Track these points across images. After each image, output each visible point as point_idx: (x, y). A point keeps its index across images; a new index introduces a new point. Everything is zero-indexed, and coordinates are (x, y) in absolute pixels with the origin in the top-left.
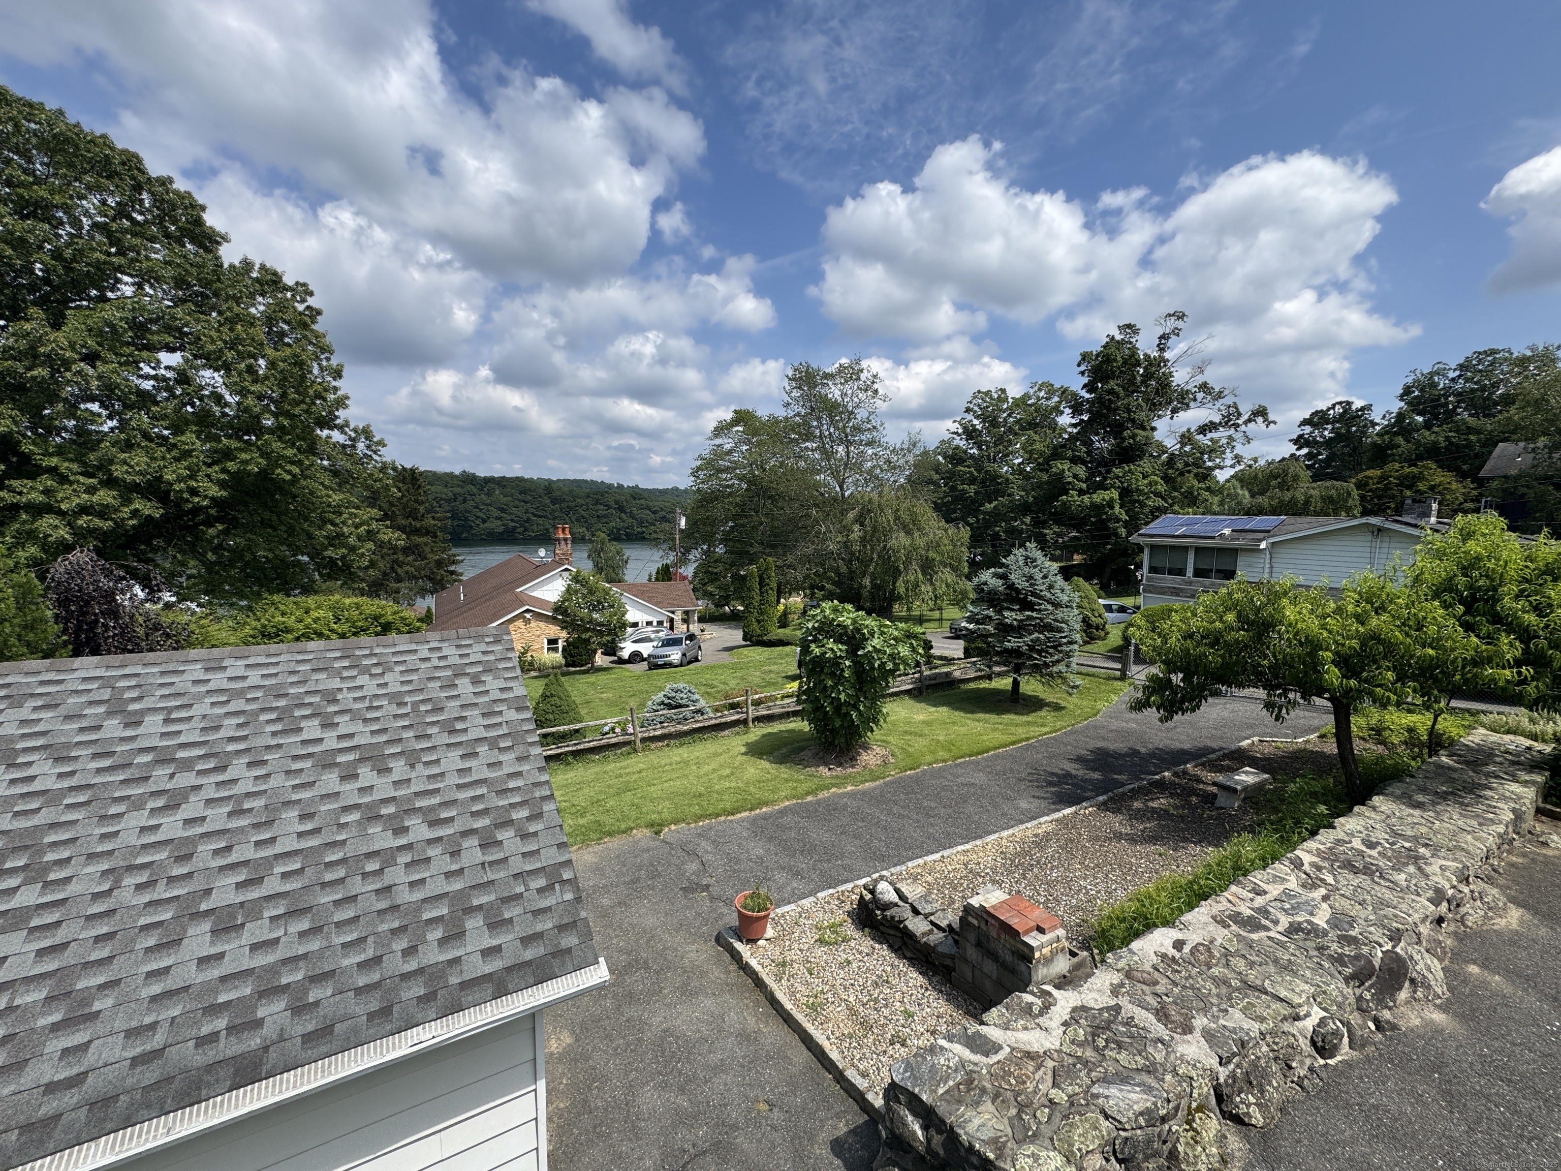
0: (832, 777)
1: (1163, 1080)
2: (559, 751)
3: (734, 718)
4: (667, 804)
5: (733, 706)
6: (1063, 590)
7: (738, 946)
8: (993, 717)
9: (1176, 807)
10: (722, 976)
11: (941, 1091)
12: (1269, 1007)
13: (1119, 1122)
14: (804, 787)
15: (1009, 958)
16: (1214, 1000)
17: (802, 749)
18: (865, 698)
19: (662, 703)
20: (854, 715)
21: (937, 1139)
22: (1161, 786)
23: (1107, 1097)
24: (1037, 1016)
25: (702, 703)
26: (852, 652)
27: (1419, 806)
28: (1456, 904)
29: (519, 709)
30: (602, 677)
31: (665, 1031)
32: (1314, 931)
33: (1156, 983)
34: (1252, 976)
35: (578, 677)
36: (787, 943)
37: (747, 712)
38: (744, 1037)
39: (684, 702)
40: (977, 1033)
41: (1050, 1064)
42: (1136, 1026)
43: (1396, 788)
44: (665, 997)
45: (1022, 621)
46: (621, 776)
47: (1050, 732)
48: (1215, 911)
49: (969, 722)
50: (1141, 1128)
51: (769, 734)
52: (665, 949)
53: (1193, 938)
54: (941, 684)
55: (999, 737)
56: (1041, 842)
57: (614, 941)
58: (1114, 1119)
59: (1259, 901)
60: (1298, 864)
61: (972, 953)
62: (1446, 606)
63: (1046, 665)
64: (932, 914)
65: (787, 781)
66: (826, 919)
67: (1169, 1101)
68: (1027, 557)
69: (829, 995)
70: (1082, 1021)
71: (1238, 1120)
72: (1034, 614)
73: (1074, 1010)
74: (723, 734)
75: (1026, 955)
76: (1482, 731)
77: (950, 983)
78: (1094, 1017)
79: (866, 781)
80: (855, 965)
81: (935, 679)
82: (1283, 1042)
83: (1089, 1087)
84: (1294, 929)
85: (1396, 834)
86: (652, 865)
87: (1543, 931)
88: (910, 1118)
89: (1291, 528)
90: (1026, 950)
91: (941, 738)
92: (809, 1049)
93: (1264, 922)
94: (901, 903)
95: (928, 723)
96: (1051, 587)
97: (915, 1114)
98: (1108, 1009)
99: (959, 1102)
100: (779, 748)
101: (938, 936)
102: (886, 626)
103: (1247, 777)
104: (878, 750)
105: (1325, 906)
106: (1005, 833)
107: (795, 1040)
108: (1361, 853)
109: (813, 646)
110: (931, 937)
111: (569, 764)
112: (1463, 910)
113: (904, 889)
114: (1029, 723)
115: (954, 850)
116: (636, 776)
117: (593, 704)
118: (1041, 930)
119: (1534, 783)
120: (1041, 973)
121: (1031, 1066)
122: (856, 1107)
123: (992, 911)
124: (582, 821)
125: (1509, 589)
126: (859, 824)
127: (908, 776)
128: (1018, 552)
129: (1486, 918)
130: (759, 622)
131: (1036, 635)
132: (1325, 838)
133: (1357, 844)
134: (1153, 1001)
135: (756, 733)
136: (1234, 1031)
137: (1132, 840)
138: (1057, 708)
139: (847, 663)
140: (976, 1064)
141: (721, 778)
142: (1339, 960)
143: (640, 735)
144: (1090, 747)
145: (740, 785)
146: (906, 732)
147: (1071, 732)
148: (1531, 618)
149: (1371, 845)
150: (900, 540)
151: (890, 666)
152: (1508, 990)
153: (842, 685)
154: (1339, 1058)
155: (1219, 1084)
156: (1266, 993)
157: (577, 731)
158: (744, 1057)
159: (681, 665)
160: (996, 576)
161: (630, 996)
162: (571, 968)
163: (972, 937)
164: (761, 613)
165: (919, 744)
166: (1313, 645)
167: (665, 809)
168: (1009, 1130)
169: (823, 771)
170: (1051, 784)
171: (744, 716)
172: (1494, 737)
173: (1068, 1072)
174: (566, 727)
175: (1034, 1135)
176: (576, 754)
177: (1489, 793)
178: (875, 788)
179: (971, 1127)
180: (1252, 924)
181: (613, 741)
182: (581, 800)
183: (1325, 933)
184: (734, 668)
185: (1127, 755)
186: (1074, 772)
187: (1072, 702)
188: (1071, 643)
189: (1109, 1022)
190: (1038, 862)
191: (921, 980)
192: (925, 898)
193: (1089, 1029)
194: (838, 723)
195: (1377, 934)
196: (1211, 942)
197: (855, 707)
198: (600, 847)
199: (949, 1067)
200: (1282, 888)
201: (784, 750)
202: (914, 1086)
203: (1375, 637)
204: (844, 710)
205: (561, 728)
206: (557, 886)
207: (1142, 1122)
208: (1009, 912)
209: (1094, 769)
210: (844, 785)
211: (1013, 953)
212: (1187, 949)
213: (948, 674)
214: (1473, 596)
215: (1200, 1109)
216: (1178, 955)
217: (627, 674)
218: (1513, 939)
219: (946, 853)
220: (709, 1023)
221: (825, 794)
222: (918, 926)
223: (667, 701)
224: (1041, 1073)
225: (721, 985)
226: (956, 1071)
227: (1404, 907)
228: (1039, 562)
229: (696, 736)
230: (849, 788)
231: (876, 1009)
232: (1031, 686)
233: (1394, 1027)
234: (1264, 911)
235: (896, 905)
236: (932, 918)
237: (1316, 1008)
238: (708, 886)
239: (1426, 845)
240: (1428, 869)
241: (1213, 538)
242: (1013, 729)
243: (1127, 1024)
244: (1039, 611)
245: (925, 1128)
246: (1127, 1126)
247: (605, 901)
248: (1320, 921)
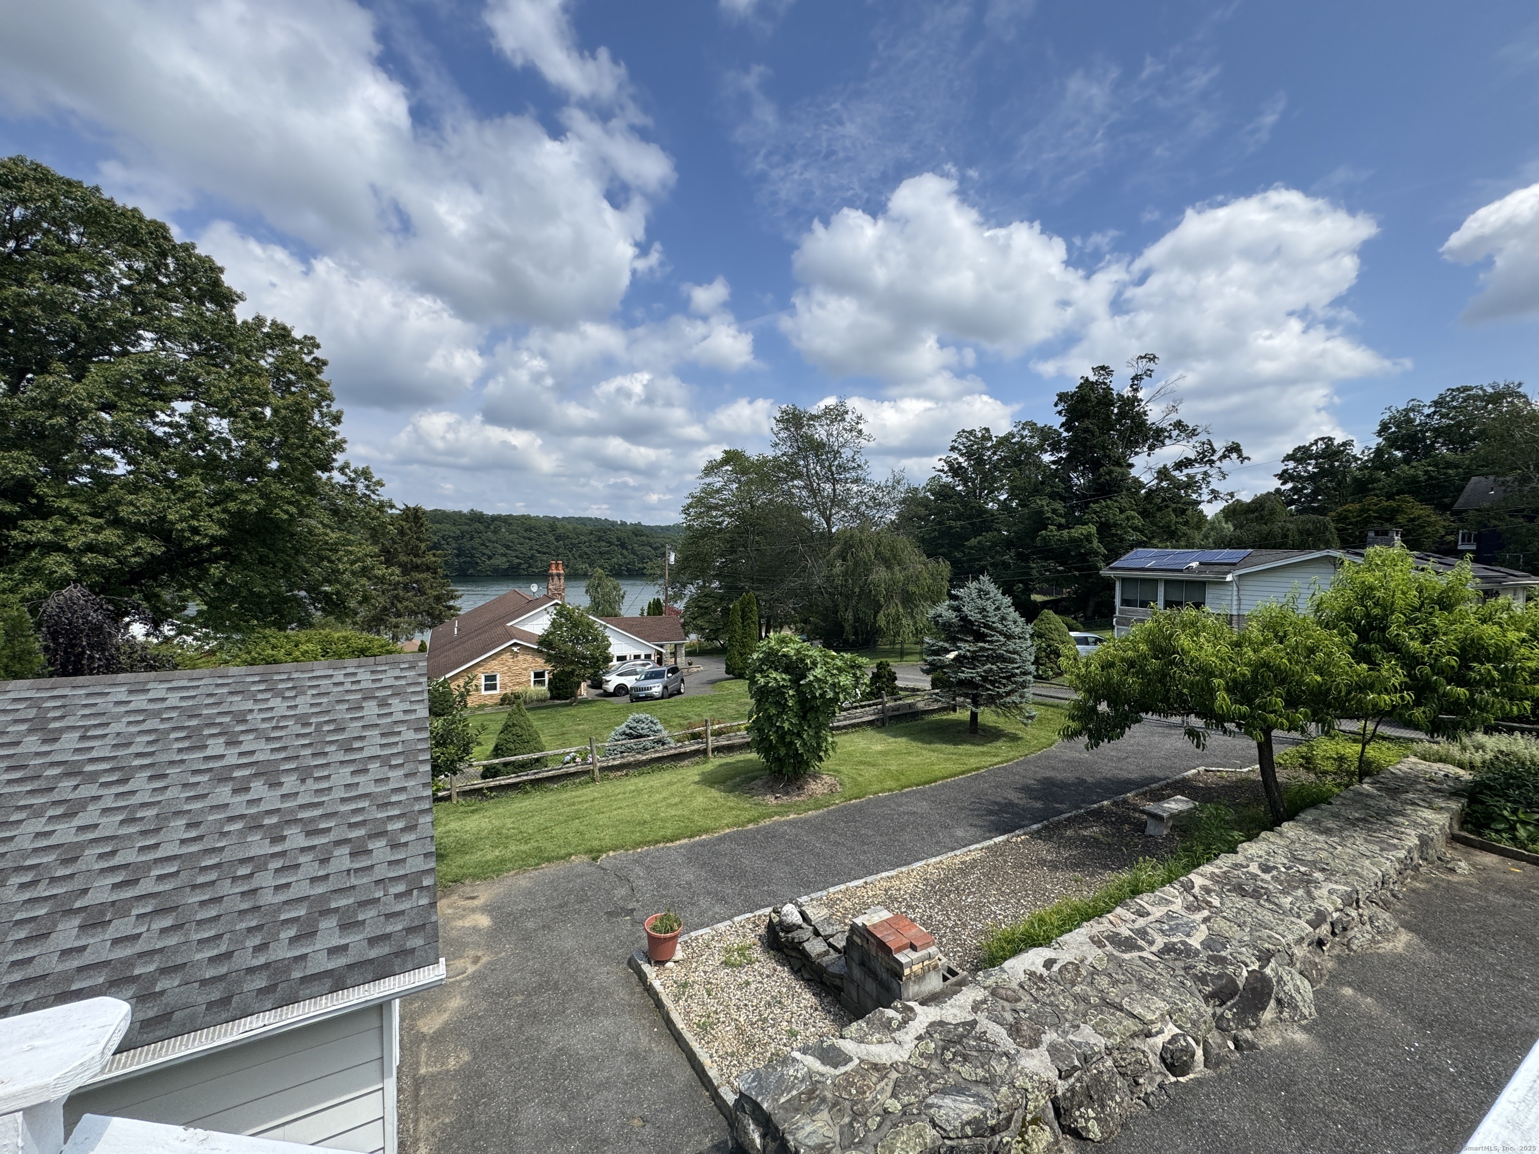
0: (777, 806)
1: (998, 1092)
2: (518, 780)
3: (693, 748)
4: (611, 831)
5: (695, 736)
6: (1015, 622)
7: (646, 967)
8: (950, 748)
9: (1106, 835)
10: (627, 997)
11: (782, 1100)
12: (1120, 1023)
13: (945, 1130)
14: (747, 815)
15: (885, 976)
16: (1069, 1017)
17: (754, 778)
18: (809, 727)
19: (624, 733)
20: (798, 743)
21: (772, 1146)
22: (1098, 815)
23: (940, 1107)
24: (894, 1030)
25: (665, 733)
26: (795, 682)
27: (1328, 832)
28: (1340, 928)
29: (416, 730)
30: (584, 710)
31: (559, 1050)
32: (1188, 952)
33: (1019, 1000)
34: (1113, 994)
35: (560, 709)
36: (694, 965)
37: (707, 743)
38: (635, 1056)
39: (644, 732)
40: (832, 1047)
41: (894, 1075)
42: (987, 1040)
43: (1308, 815)
44: (567, 1017)
45: (974, 652)
46: (573, 804)
47: (1002, 763)
48: (1094, 932)
49: (924, 752)
50: (967, 1137)
51: (727, 764)
52: (577, 970)
53: (1065, 956)
54: (905, 715)
55: (952, 767)
56: (965, 869)
57: (530, 963)
58: (941, 1127)
59: (1141, 922)
60: (1188, 887)
61: (857, 972)
62: (1342, 634)
63: (1000, 696)
64: (832, 936)
65: (732, 808)
66: (735, 941)
67: (999, 1112)
68: (980, 590)
69: (722, 1015)
70: (937, 1036)
71: (1076, 1134)
72: (986, 646)
73: (932, 1024)
74: (682, 764)
75: (896, 970)
76: (1413, 759)
77: (839, 1002)
78: (949, 1032)
79: (810, 810)
80: (753, 986)
81: (898, 710)
82: (1130, 1058)
83: (925, 1097)
84: (1168, 949)
85: (1295, 859)
86: (583, 890)
87: (1427, 955)
88: (752, 1127)
89: (1255, 560)
90: (897, 967)
91: (893, 768)
92: (693, 1067)
93: (1141, 942)
94: (805, 925)
95: (883, 753)
96: (1003, 619)
97: (758, 1123)
98: (964, 1024)
99: (797, 1110)
100: (732, 777)
101: (833, 955)
102: (833, 658)
103: (1177, 804)
104: (827, 779)
105: (1203, 927)
106: (933, 860)
107: (682, 1059)
108: (1255, 877)
109: (758, 675)
110: (826, 958)
111: (527, 792)
112: (1350, 934)
113: (809, 912)
114: (983, 753)
115: (879, 876)
116: (587, 805)
117: (566, 736)
118: (914, 948)
119: (1447, 809)
120: (912, 989)
121: (874, 1078)
122: (725, 1123)
123: (871, 929)
124: (524, 848)
125: (1398, 617)
126: (794, 851)
127: (853, 805)
128: (973, 585)
129: (1373, 941)
130: (741, 655)
131: (989, 665)
132: (1224, 862)
133: (1254, 868)
134: (1009, 1017)
135: (715, 762)
136: (1080, 1045)
137: (1054, 866)
138: (1014, 738)
139: (791, 692)
140: (823, 1075)
141: (669, 806)
142: (1202, 979)
143: (598, 765)
144: (1039, 776)
145: (686, 813)
146: (861, 763)
147: (1022, 762)
148: (1415, 645)
149: (1266, 869)
150: (880, 574)
151: (830, 695)
152: (1376, 1011)
153: (786, 714)
154: (1191, 1076)
155: (1056, 1098)
156: (1121, 1010)
157: (537, 760)
158: (628, 1076)
159: (662, 697)
160: (951, 607)
161: (535, 1016)
162: (410, 967)
163: (856, 955)
164: (744, 647)
165: (870, 773)
166: (1207, 672)
167: (608, 837)
168: (838, 1137)
169: (770, 800)
170: (990, 813)
171: (703, 746)
172: (1423, 765)
173: (908, 1084)
174: (525, 756)
175: (860, 1142)
176: (535, 783)
177: (1400, 819)
178: (817, 817)
179: (801, 1135)
180: (1128, 944)
181: (572, 770)
182: (529, 827)
183: (1197, 953)
184: (713, 699)
185: (1074, 784)
186: (1016, 801)
187: (1030, 733)
188: (1024, 673)
189: (962, 1036)
190: (957, 889)
191: (814, 1000)
192: (828, 921)
193: (941, 1043)
194: (783, 752)
195: (1247, 954)
196: (1082, 961)
197: (799, 735)
198: (536, 873)
199: (796, 1078)
200: (1165, 910)
201: (738, 779)
202: (757, 1095)
203: (1265, 664)
204: (788, 739)
205: (520, 757)
206: (415, 892)
207: (969, 1130)
208: (887, 929)
209: (1036, 799)
210: (787, 813)
211: (888, 970)
212: (1056, 968)
213: (910, 706)
214: (1369, 623)
215: (1035, 1121)
216: (1045, 973)
217: (609, 706)
218: (1394, 963)
219: (869, 879)
220: (603, 1042)
221: (768, 822)
222: (815, 947)
223: (628, 731)
224: (883, 1084)
225: (623, 1005)
226: (802, 1081)
227: (1281, 929)
228: (992, 595)
229: (655, 766)
230: (792, 816)
231: (762, 1029)
232: (988, 716)
233: (1252, 1046)
234: (1142, 933)
235: (800, 927)
236: (831, 940)
237: (1171, 1025)
238: (633, 910)
239: (1323, 870)
240: (1316, 893)
241: (1181, 571)
242: (965, 759)
243: (979, 1038)
244: (991, 642)
245: (763, 1136)
246: (952, 1135)
247: (530, 925)
248: (1195, 942)
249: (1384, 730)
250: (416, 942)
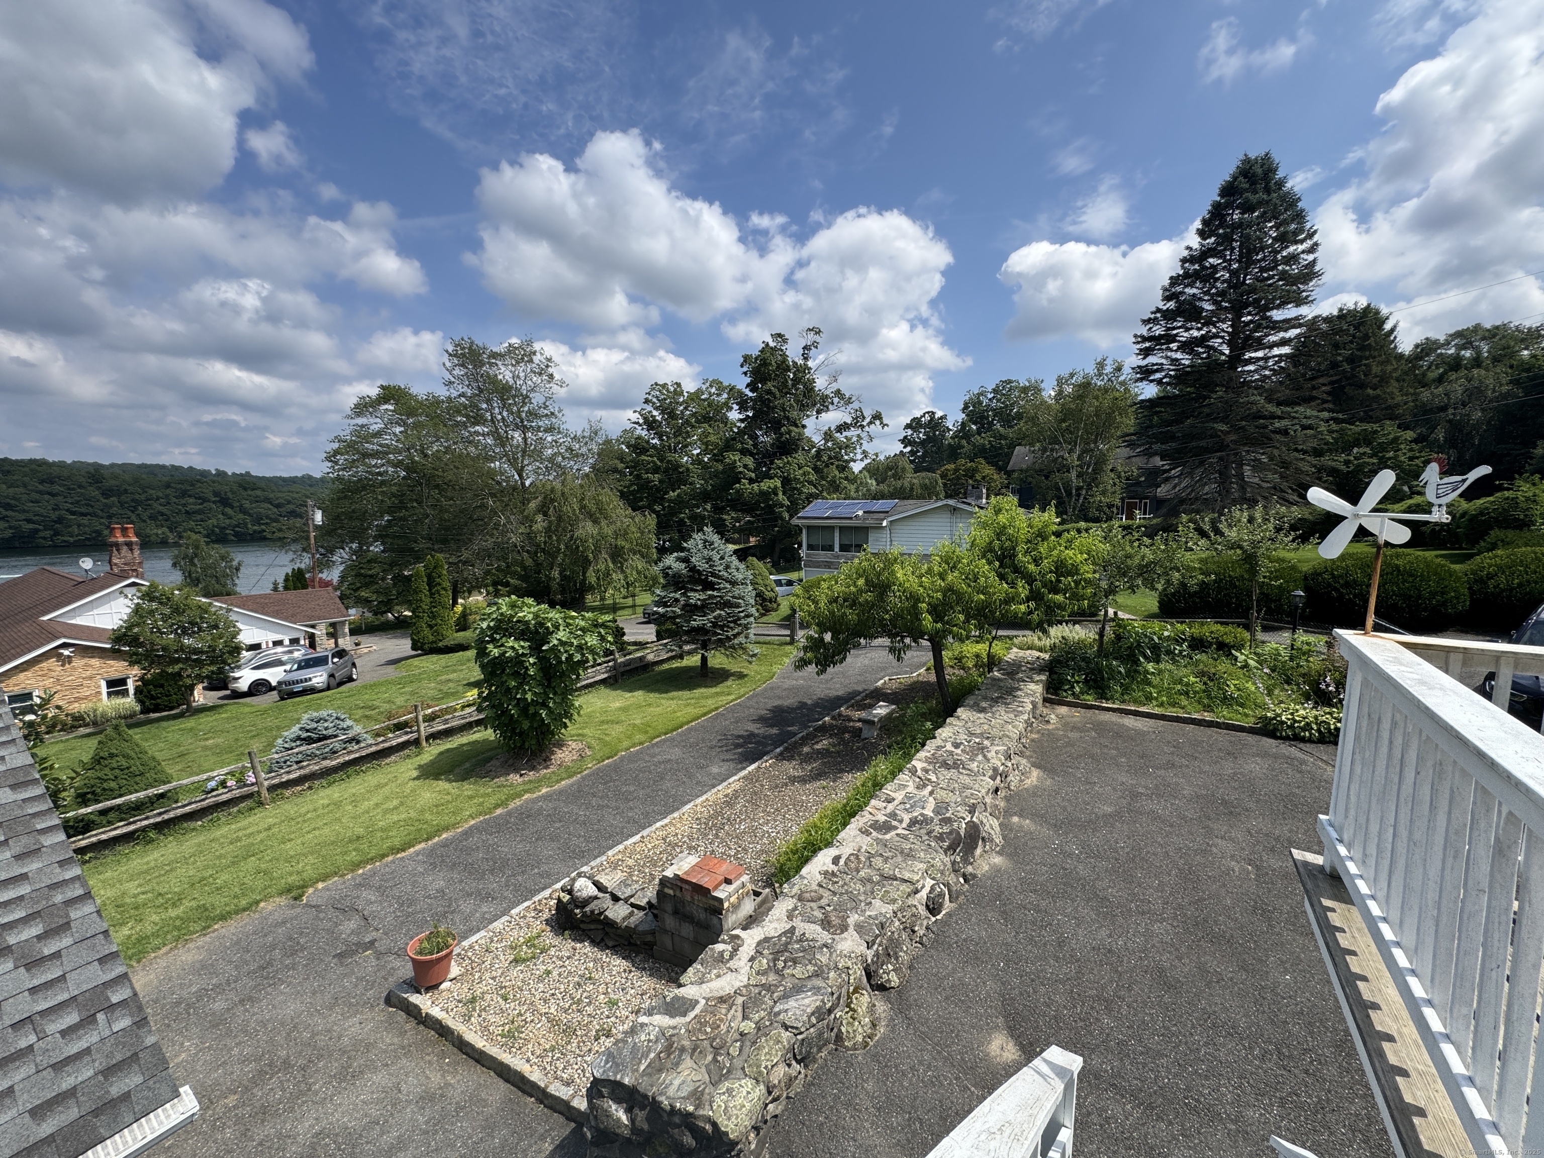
0: (524, 783)
1: (828, 978)
2: (132, 828)
3: (400, 740)
4: (311, 859)
5: (399, 727)
6: (738, 569)
7: (415, 999)
8: (686, 694)
9: (834, 746)
10: (396, 1040)
11: (642, 1068)
12: (898, 890)
13: (797, 1028)
14: (492, 801)
15: (703, 916)
16: (862, 898)
17: (490, 759)
18: (554, 694)
19: (299, 738)
20: (544, 713)
21: (641, 1115)
22: (824, 730)
23: (786, 1011)
24: (728, 961)
25: (358, 729)
26: (536, 649)
27: (983, 710)
28: (1004, 776)
30: (206, 720)
31: (317, 1134)
32: (926, 821)
33: (821, 898)
34: (887, 869)
35: (164, 724)
36: (477, 975)
37: (418, 731)
38: (427, 1098)
39: (330, 732)
40: (676, 998)
41: (740, 1000)
42: (807, 940)
43: (970, 701)
44: (316, 1093)
45: (704, 600)
46: (239, 839)
47: (736, 699)
48: (861, 824)
49: (663, 702)
50: (814, 1025)
51: (448, 750)
52: (314, 1035)
53: (846, 851)
54: (636, 669)
55: (693, 711)
56: (730, 800)
57: (236, 1051)
58: (792, 1027)
59: (891, 807)
60: (913, 772)
61: (670, 922)
62: (989, 563)
63: (728, 639)
64: (632, 896)
65: (471, 798)
66: (519, 935)
67: (833, 994)
68: (705, 541)
69: (528, 1015)
70: (766, 952)
71: (882, 988)
72: (715, 593)
73: (759, 943)
74: (388, 761)
75: (716, 909)
76: (1015, 650)
77: (653, 957)
78: (775, 944)
79: (562, 779)
80: (555, 973)
81: (629, 665)
82: (908, 914)
83: (772, 1008)
84: (913, 822)
85: (971, 734)
86: (291, 939)
87: (1048, 782)
88: (614, 1107)
89: (900, 509)
90: (716, 904)
91: (638, 722)
92: (507, 1081)
93: (894, 823)
94: (601, 895)
95: (624, 709)
96: (727, 567)
97: (618, 1101)
98: (785, 933)
99: (660, 1071)
100: (461, 763)
101: (639, 914)
102: (573, 618)
103: (881, 710)
104: (574, 745)
105: (931, 799)
106: (699, 800)
107: (491, 1078)
108: (951, 753)
109: (490, 647)
110: (632, 919)
111: (152, 841)
112: (1009, 779)
113: (603, 879)
114: (717, 694)
115: (653, 828)
116: (262, 836)
117: (191, 757)
118: (728, 881)
119: (1041, 681)
120: (731, 920)
121: (723, 1008)
122: (562, 1119)
123: (685, 877)
124: (173, 913)
125: (1021, 548)
126: (557, 825)
127: (607, 766)
128: (698, 537)
129: (1021, 781)
130: (431, 627)
131: (718, 612)
132: (931, 745)
133: (949, 747)
134: (818, 914)
135: (431, 752)
136: (876, 918)
137: (803, 780)
138: (741, 676)
139: (532, 660)
140: (675, 1028)
141: (386, 812)
142: (940, 838)
143: (266, 783)
144: (769, 706)
145: (413, 814)
146: (603, 722)
147: (752, 696)
148: (1032, 567)
149: (956, 745)
150: (587, 529)
151: (577, 657)
152: (1033, 828)
153: (528, 683)
154: (944, 912)
155: (868, 965)
156: (896, 879)
157: (162, 796)
158: (427, 1123)
159: (329, 688)
160: (678, 559)
161: (264, 1112)
162: (129, 1118)
163: (669, 907)
164: (434, 617)
165: (616, 731)
166: (915, 599)
167: (309, 866)
168: (707, 1076)
169: (514, 778)
170: (737, 746)
171: (415, 735)
172: (1022, 653)
173: (754, 1003)
174: (141, 795)
175: (729, 1072)
176: (160, 827)
177: (1019, 693)
178: (572, 785)
179: (671, 1092)
180: (886, 827)
181: (224, 797)
182: (173, 884)
183: (932, 820)
184: (401, 682)
185: (798, 708)
186: (756, 731)
187: (752, 669)
188: (748, 616)
189: (787, 944)
190: (729, 820)
191: (625, 964)
192: (624, 883)
193: (771, 957)
194: (526, 725)
195: (962, 811)
196: (859, 851)
197: (544, 705)
198: (207, 939)
199: (649, 1041)
200: (904, 793)
201: (467, 765)
202: (615, 1074)
203: (950, 589)
204: (532, 710)
205: (133, 797)
206: (101, 1017)
207: (814, 1020)
208: (700, 873)
209: (772, 726)
210: (537, 788)
211: (706, 910)
212: (842, 862)
213: (641, 659)
214: (1003, 553)
215: (856, 991)
216: (835, 869)
217: (247, 710)
218: (1034, 792)
219: (645, 833)
220: (379, 1101)
221: (518, 802)
222: (617, 913)
223: (305, 735)
224: (732, 1012)
225: (395, 1051)
226: (656, 1042)
227: (977, 786)
228: (716, 545)
229: (351, 770)
230: (544, 790)
231: (579, 1011)
232: (717, 659)
233: (974, 876)
234: (893, 815)
235: (596, 898)
236: (632, 900)
237: (928, 879)
238: (372, 942)
239: (988, 738)
240: (989, 755)
241: (851, 518)
242: (703, 702)
243: (801, 941)
244: (719, 590)
245: (629, 1111)
246: (803, 1030)
247: (219, 1005)
248: (928, 812)
249: (1001, 633)
250: (132, 1080)
